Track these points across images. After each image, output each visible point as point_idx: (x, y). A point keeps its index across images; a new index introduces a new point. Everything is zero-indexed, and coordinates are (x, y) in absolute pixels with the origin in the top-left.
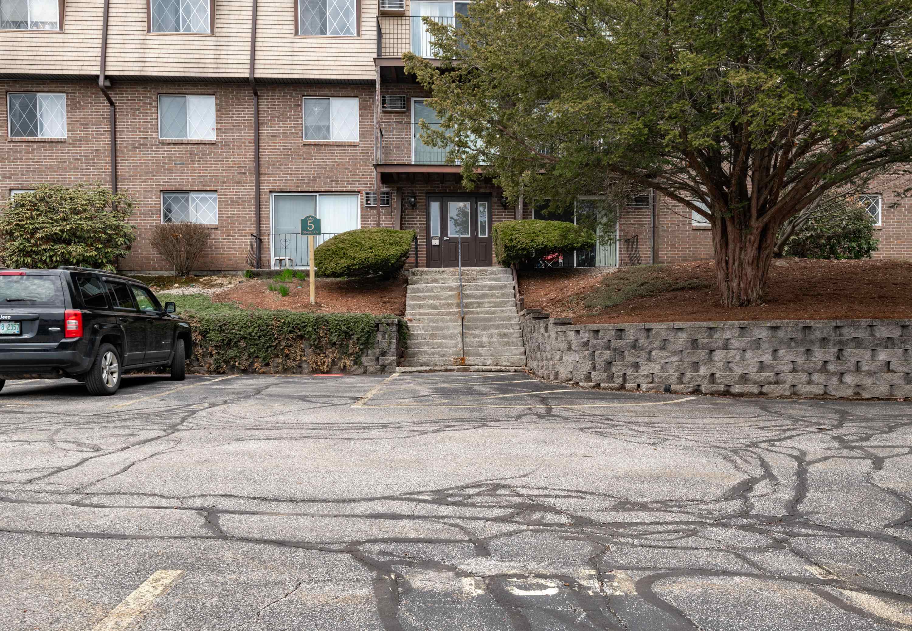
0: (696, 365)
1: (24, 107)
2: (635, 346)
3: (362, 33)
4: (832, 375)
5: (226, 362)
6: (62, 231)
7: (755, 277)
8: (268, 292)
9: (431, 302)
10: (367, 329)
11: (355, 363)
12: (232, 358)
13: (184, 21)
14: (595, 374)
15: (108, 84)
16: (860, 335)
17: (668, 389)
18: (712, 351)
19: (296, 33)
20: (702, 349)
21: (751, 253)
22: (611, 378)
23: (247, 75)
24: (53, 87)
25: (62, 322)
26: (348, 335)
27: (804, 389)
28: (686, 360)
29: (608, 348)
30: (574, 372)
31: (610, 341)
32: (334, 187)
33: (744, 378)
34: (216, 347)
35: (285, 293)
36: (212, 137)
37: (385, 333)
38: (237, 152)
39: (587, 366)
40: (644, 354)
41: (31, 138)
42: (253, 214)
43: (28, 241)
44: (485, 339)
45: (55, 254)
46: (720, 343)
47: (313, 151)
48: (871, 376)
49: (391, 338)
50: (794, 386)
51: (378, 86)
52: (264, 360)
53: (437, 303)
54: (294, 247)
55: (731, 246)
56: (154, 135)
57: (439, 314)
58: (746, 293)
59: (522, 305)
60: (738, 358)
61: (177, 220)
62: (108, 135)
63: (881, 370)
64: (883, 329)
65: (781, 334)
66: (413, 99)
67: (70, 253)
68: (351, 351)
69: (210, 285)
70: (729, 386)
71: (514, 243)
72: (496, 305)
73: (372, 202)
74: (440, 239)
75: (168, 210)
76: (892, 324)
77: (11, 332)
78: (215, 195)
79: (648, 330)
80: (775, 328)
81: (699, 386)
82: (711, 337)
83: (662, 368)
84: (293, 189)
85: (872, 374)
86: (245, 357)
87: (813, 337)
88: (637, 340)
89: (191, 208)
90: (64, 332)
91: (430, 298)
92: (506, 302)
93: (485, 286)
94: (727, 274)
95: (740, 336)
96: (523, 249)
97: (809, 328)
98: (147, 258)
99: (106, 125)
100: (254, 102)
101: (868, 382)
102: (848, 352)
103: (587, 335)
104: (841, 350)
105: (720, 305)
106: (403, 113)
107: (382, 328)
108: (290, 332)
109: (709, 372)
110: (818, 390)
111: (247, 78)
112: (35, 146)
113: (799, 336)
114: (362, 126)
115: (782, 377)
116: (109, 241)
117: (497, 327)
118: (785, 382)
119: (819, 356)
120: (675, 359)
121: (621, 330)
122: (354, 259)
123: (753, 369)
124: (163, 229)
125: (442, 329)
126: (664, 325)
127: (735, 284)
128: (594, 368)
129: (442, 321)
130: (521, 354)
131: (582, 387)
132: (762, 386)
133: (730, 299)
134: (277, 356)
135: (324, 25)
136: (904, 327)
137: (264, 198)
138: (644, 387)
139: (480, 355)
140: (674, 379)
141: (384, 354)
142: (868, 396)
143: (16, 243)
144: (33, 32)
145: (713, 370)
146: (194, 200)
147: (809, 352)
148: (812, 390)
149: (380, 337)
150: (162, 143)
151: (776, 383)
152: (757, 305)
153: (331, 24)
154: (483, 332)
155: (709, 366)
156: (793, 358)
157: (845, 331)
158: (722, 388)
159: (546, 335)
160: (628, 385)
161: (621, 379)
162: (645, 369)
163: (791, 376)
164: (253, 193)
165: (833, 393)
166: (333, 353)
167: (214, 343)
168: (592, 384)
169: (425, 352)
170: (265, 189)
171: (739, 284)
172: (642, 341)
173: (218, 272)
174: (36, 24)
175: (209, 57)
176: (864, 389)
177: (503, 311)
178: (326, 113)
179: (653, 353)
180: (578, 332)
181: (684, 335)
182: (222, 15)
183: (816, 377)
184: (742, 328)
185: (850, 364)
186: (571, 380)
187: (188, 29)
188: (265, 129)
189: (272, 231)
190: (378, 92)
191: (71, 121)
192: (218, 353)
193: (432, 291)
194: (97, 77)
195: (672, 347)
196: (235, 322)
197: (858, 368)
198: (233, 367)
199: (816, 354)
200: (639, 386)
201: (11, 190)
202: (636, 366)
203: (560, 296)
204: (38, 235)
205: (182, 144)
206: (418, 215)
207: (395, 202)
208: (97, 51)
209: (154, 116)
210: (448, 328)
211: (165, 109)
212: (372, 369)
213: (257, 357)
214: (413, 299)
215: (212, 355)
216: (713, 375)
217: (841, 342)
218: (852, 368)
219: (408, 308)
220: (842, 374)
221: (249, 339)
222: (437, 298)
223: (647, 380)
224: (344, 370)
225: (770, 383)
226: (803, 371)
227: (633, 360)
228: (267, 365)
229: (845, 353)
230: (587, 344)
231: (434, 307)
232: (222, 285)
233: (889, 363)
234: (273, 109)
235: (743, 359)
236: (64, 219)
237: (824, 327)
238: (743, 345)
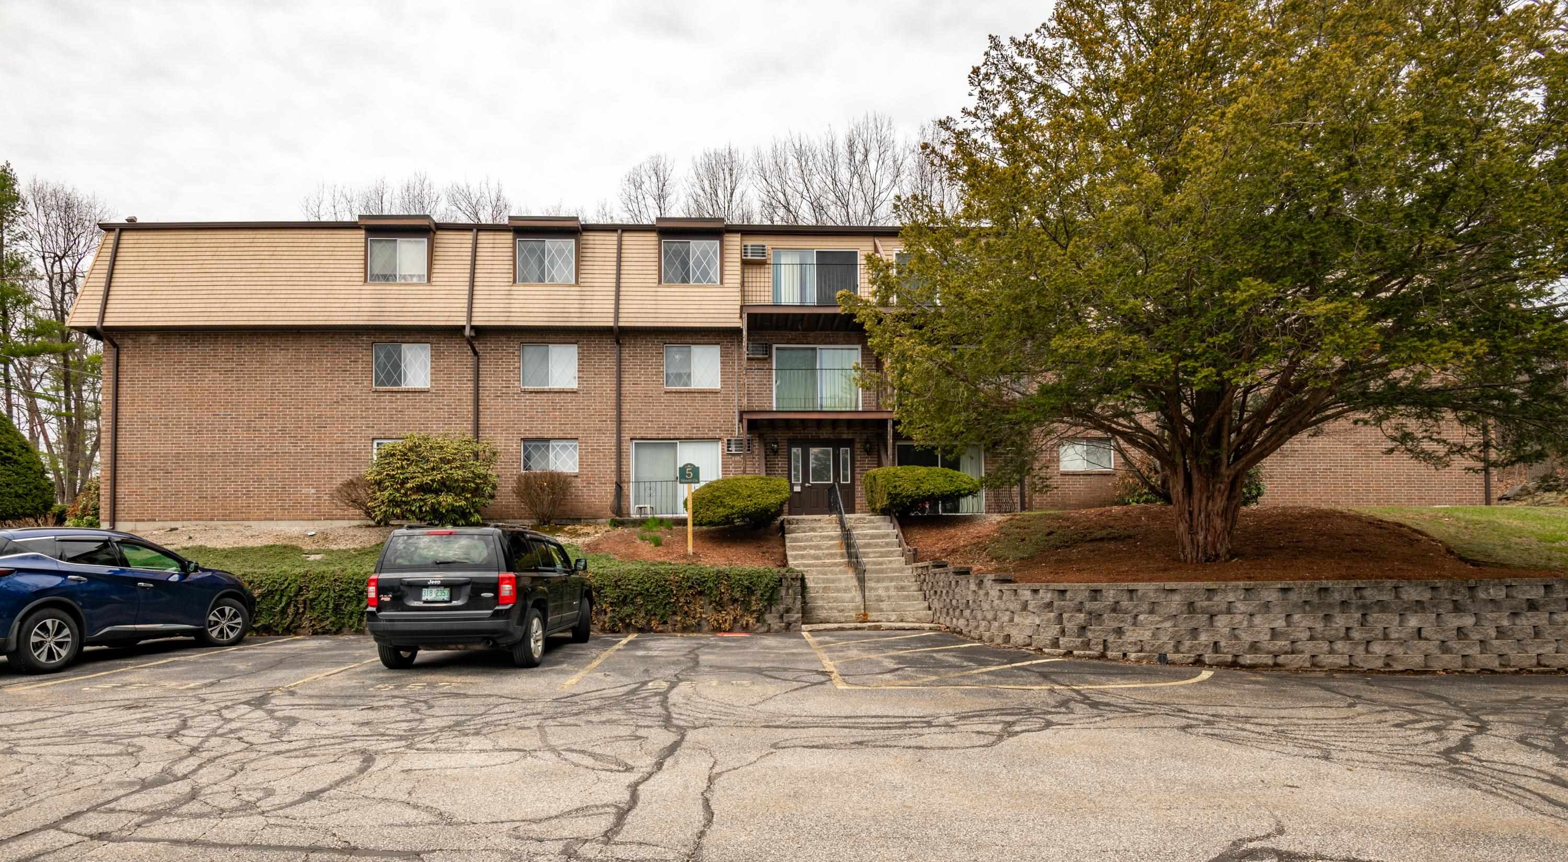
0: (1195, 632)
1: (389, 356)
2: (1115, 609)
3: (725, 281)
4: (1357, 644)
5: (622, 620)
6: (433, 481)
7: (1224, 529)
8: (638, 541)
9: (812, 552)
10: (772, 584)
11: (758, 621)
12: (628, 616)
13: (550, 272)
14: (1066, 639)
15: (473, 334)
16: (1385, 598)
17: (1163, 659)
18: (1212, 616)
19: (660, 282)
20: (1202, 613)
21: (1220, 503)
22: (1087, 645)
23: (612, 324)
24: (418, 337)
25: (495, 587)
26: (750, 591)
27: (1327, 660)
28: (1183, 627)
29: (1080, 611)
30: (1035, 637)
31: (1081, 603)
32: (695, 434)
33: (1254, 647)
34: (611, 604)
35: (658, 543)
36: (574, 385)
37: (788, 588)
38: (599, 399)
39: (1055, 630)
40: (1129, 619)
41: (395, 388)
42: (613, 462)
43: (398, 490)
44: (881, 592)
45: (425, 504)
46: (1224, 607)
47: (674, 398)
48: (1402, 644)
49: (795, 594)
50: (1313, 656)
51: (745, 333)
52: (662, 617)
53: (819, 552)
54: (659, 494)
55: (1196, 496)
56: (517, 384)
57: (823, 565)
58: (1214, 548)
59: (915, 557)
60: (1245, 623)
61: (537, 468)
62: (471, 385)
63: (1412, 638)
64: (1412, 591)
65: (1293, 597)
66: (775, 346)
67: (439, 503)
68: (754, 608)
69: (575, 534)
70: (1237, 656)
71: (899, 490)
72: (883, 555)
73: (733, 448)
74: (802, 485)
75: (528, 457)
76: (1420, 585)
77: (440, 598)
78: (576, 443)
79: (1131, 591)
80: (1285, 590)
81: (1200, 655)
82: (1209, 599)
83: (1154, 634)
84: (654, 436)
85: (1402, 642)
86: (643, 614)
87: (1331, 600)
88: (1117, 603)
89: (551, 456)
90: (497, 598)
91: (811, 547)
92: (892, 552)
93: (866, 535)
94: (1191, 526)
95: (1245, 599)
96: (908, 497)
97: (1326, 590)
98: (507, 507)
99: (469, 374)
100: (616, 351)
101: (1399, 651)
102: (1373, 617)
103: (1049, 595)
104: (1364, 615)
105: (1180, 560)
106: (765, 359)
107: (785, 583)
108: (690, 588)
109: (1212, 640)
110: (1343, 661)
111: (611, 327)
112: (399, 396)
113: (1315, 599)
114: (723, 373)
115: (1299, 645)
116: (477, 491)
117: (892, 579)
118: (1302, 652)
119: (1340, 621)
120: (1168, 624)
121: (1096, 591)
122: (733, 507)
123: (1265, 637)
124: (527, 478)
125: (833, 581)
126: (1153, 586)
127: (1201, 538)
128: (1063, 632)
129: (832, 572)
130: (924, 609)
131: (1079, 657)
132: (1276, 656)
133: (1194, 554)
134: (675, 613)
135: (688, 273)
136: (1434, 589)
137: (625, 446)
138: (1133, 656)
139: (881, 610)
140: (1170, 647)
141: (788, 611)
142: (1401, 668)
143: (386, 493)
144: (401, 285)
145: (1217, 638)
146: (554, 448)
147: (1327, 617)
148: (1336, 661)
149: (783, 593)
150: (524, 392)
151: (1293, 653)
152: (1226, 561)
153: (694, 273)
154: (879, 585)
155: (1212, 633)
156: (1310, 624)
157: (1367, 593)
158: (1229, 658)
159: (981, 592)
160: (1109, 654)
161: (1101, 647)
162: (1131, 635)
163: (1310, 644)
164: (614, 441)
165: (1361, 664)
166: (735, 610)
167: (609, 600)
168: (1062, 651)
169: (822, 607)
170: (626, 436)
171: (1206, 538)
172: (1125, 603)
173: (578, 520)
174: (404, 277)
175: (573, 307)
176: (1395, 660)
177: (890, 562)
178: (688, 360)
179: (1141, 617)
180: (1035, 591)
181: (1177, 597)
182: (587, 267)
183: (1339, 646)
184: (1246, 590)
185: (1377, 632)
186: (1030, 645)
187: (552, 280)
188: (627, 378)
189: (633, 479)
190: (745, 339)
191: (435, 371)
192: (613, 611)
193: (811, 540)
194: (464, 327)
195: (1161, 610)
196: (631, 577)
197: (1386, 637)
198: (629, 625)
199: (1337, 620)
200: (1125, 655)
201: (373, 439)
202: (1119, 632)
203: (951, 546)
204: (409, 485)
205: (543, 392)
206: (780, 462)
207: (757, 447)
208: (464, 302)
209: (517, 365)
210: (839, 580)
211: (527, 357)
212: (776, 627)
213: (655, 614)
214: (794, 548)
215: (606, 613)
216: (1216, 643)
217: (1364, 606)
218: (1381, 636)
219: (789, 559)
220: (1368, 642)
221: (646, 594)
222: (818, 547)
223: (1134, 649)
224: (746, 628)
225: (1286, 653)
226: (1323, 639)
227: (1116, 625)
228: (665, 623)
229: (1370, 619)
230: (1050, 605)
231: (817, 558)
232: (588, 534)
233: (1420, 630)
234: (635, 357)
235: (1251, 626)
236: (433, 469)
237: (1344, 589)
238: (1250, 609)
